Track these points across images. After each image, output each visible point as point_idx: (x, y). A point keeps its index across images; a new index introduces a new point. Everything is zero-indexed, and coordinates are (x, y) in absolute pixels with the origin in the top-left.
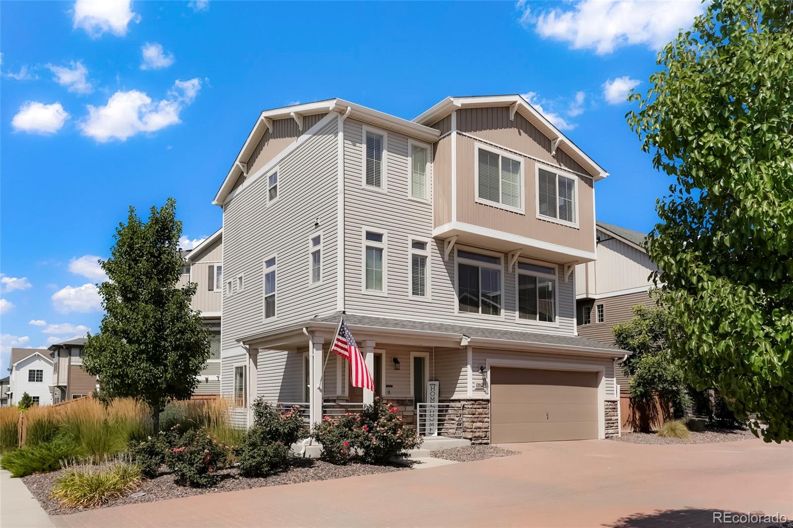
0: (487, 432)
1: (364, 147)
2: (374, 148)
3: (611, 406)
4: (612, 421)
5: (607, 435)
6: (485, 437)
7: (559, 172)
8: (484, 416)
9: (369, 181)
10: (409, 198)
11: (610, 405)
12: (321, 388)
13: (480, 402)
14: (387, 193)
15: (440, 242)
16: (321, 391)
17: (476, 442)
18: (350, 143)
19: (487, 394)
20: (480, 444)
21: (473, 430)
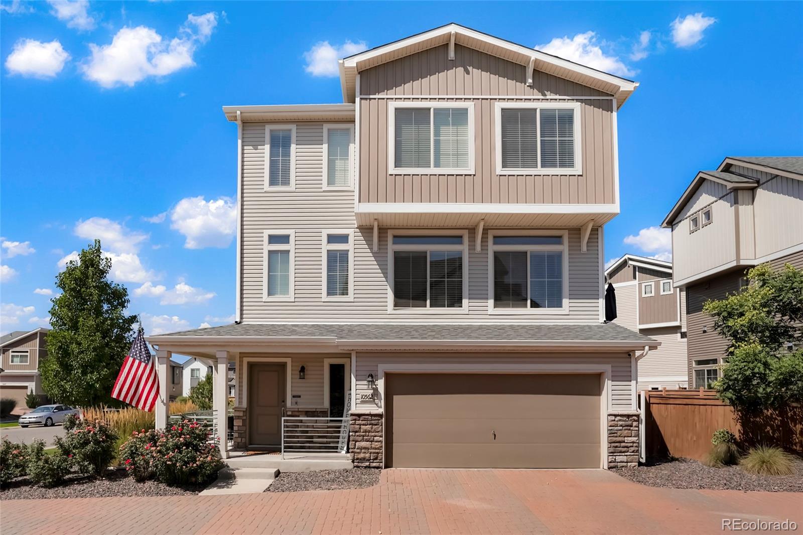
0: (378, 453)
1: (267, 147)
2: (280, 144)
3: (621, 423)
4: (623, 444)
5: (612, 464)
6: (376, 459)
7: (539, 106)
8: (373, 434)
9: (273, 182)
10: (323, 189)
11: (620, 420)
12: (165, 402)
13: (367, 417)
14: (294, 190)
15: (369, 231)
16: (164, 404)
17: (360, 464)
18: (251, 147)
19: (381, 407)
20: (369, 467)
21: (355, 450)
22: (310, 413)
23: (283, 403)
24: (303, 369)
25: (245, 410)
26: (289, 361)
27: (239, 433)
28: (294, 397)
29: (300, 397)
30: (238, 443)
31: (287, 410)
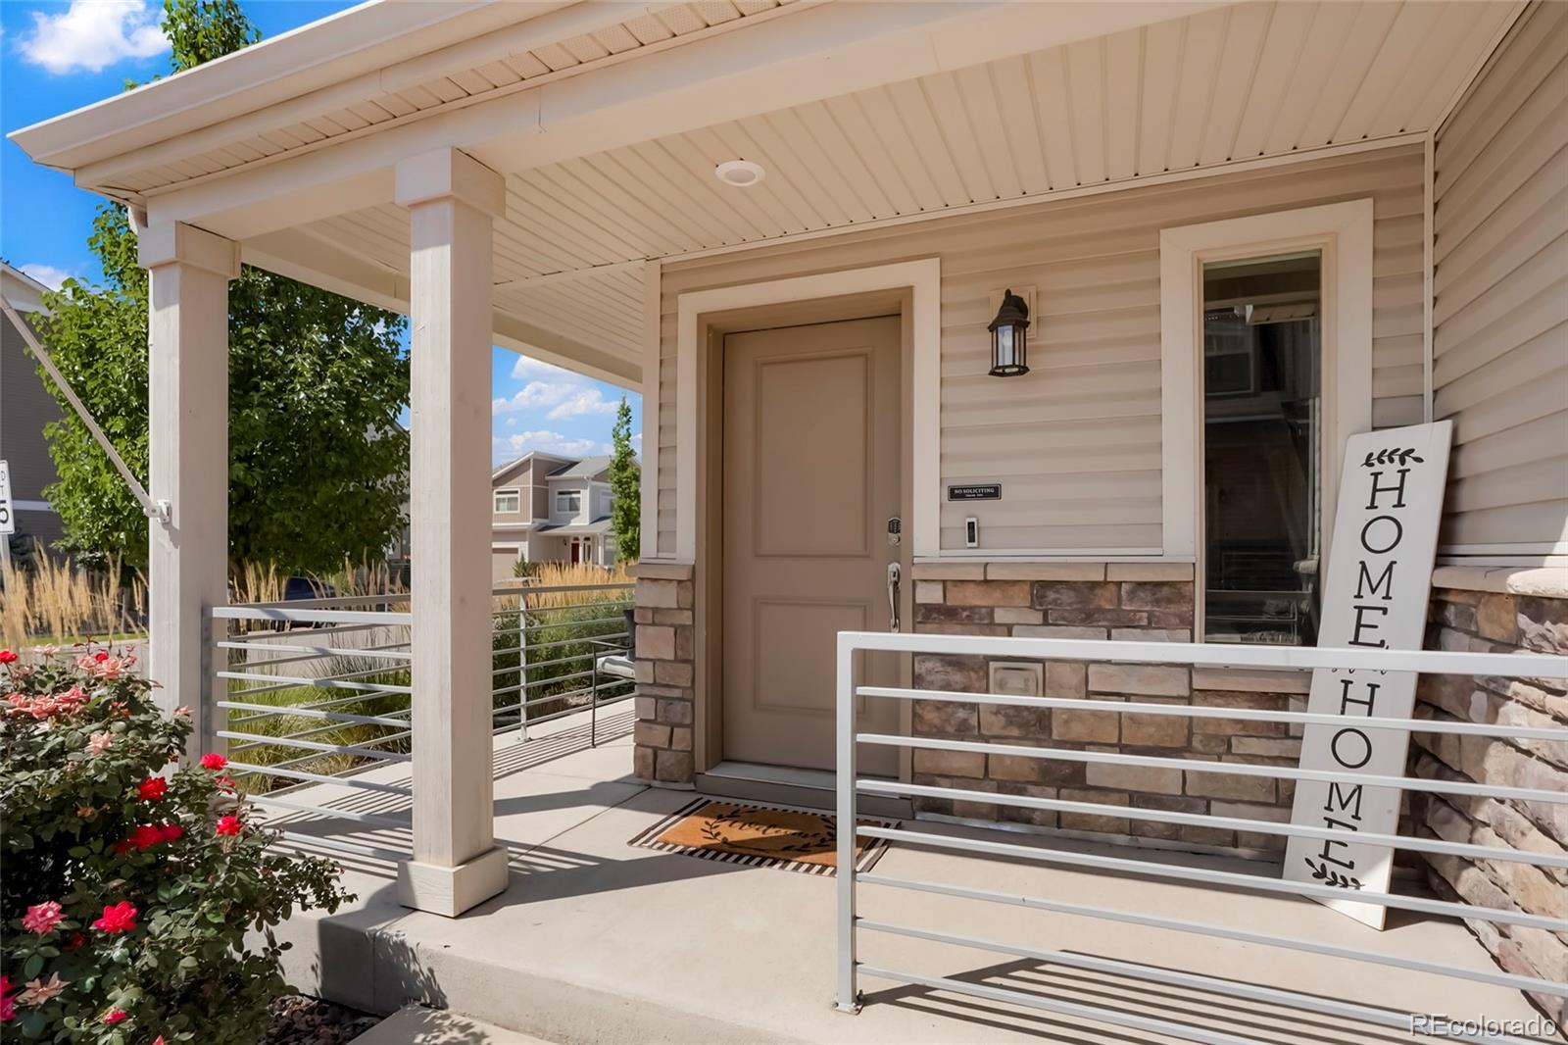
22: (1066, 597)
23: (893, 537)
24: (1014, 312)
25: (684, 576)
26: (923, 279)
27: (657, 698)
28: (956, 494)
29: (994, 492)
30: (656, 751)
31: (916, 574)
